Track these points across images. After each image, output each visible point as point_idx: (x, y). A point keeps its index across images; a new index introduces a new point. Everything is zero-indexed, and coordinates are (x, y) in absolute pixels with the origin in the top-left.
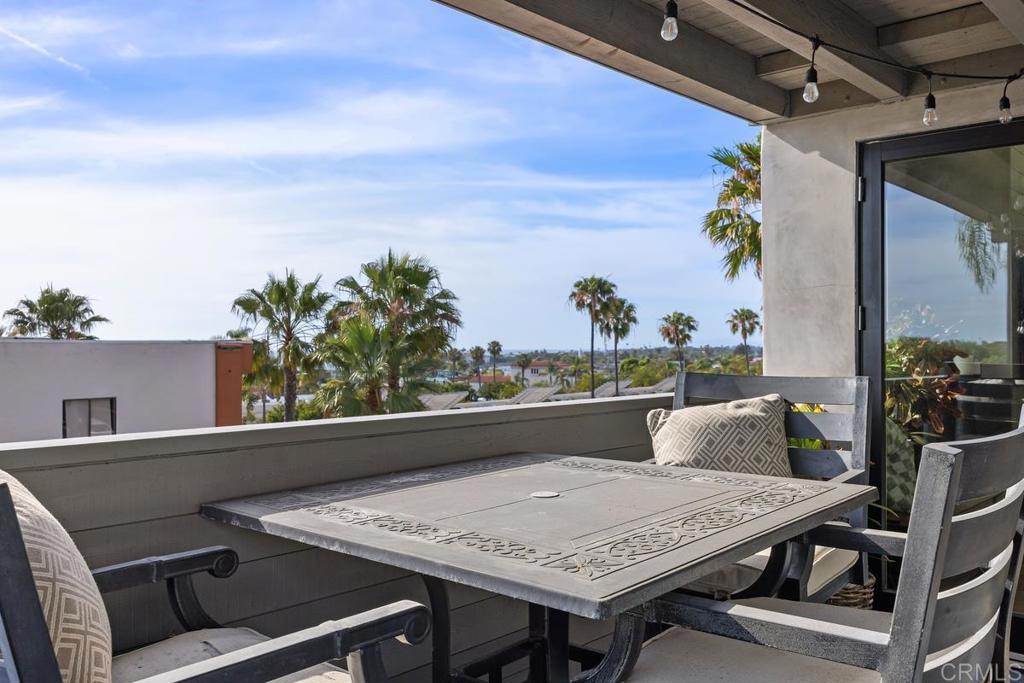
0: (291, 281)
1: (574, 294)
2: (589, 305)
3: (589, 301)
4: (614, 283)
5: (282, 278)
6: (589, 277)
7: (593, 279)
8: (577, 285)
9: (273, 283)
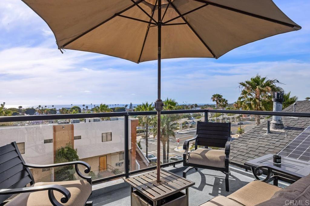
0: (147, 104)
1: (212, 98)
2: (216, 101)
3: (216, 100)
4: (222, 95)
5: (145, 104)
6: (216, 94)
7: (217, 95)
8: (213, 96)
9: (143, 104)
